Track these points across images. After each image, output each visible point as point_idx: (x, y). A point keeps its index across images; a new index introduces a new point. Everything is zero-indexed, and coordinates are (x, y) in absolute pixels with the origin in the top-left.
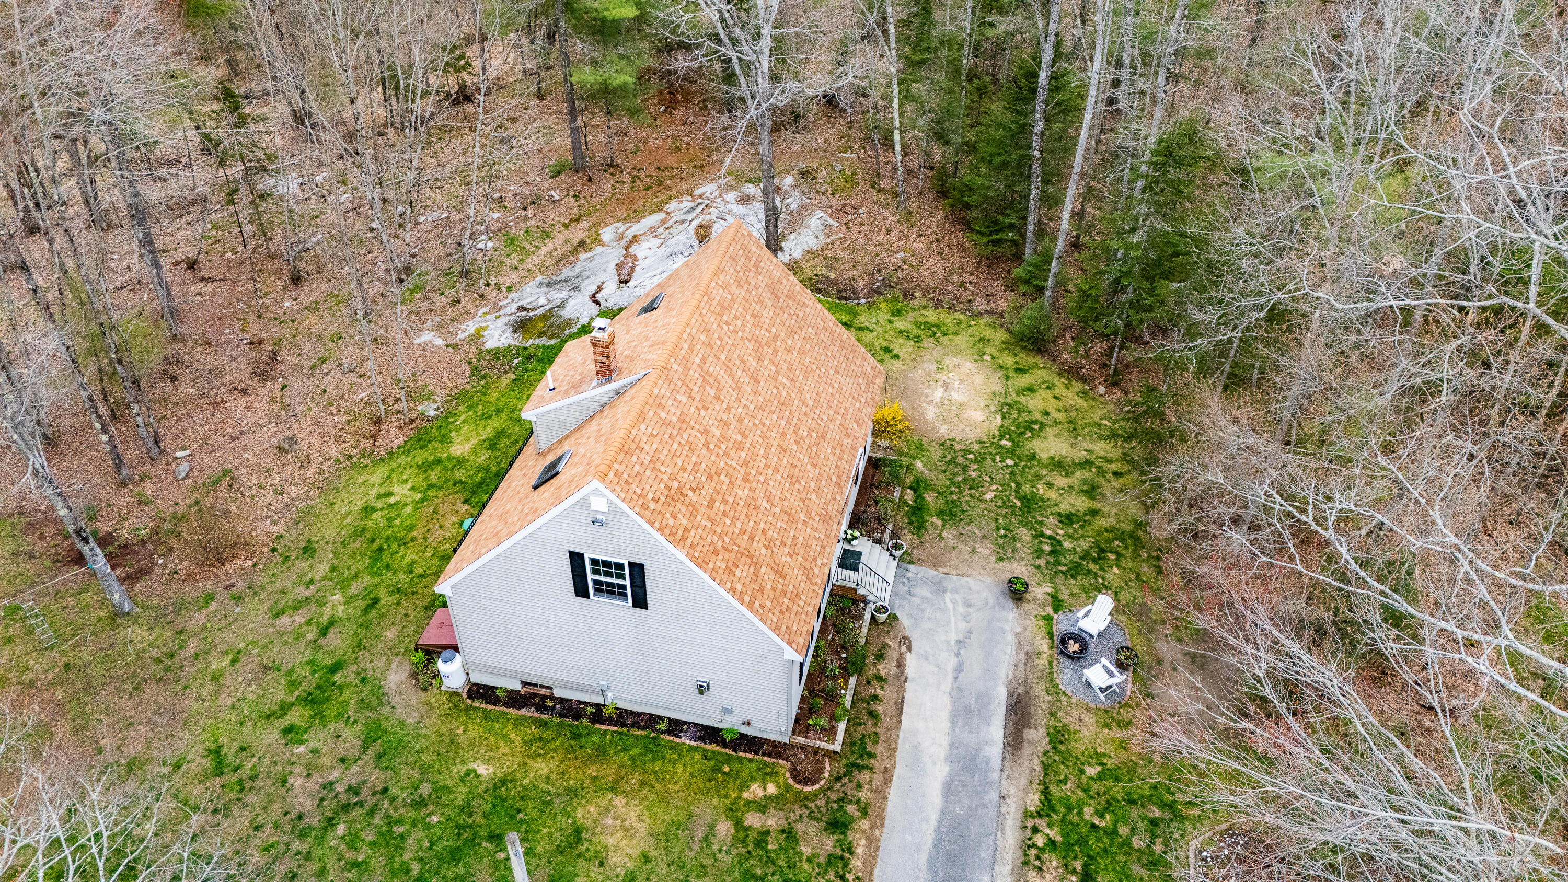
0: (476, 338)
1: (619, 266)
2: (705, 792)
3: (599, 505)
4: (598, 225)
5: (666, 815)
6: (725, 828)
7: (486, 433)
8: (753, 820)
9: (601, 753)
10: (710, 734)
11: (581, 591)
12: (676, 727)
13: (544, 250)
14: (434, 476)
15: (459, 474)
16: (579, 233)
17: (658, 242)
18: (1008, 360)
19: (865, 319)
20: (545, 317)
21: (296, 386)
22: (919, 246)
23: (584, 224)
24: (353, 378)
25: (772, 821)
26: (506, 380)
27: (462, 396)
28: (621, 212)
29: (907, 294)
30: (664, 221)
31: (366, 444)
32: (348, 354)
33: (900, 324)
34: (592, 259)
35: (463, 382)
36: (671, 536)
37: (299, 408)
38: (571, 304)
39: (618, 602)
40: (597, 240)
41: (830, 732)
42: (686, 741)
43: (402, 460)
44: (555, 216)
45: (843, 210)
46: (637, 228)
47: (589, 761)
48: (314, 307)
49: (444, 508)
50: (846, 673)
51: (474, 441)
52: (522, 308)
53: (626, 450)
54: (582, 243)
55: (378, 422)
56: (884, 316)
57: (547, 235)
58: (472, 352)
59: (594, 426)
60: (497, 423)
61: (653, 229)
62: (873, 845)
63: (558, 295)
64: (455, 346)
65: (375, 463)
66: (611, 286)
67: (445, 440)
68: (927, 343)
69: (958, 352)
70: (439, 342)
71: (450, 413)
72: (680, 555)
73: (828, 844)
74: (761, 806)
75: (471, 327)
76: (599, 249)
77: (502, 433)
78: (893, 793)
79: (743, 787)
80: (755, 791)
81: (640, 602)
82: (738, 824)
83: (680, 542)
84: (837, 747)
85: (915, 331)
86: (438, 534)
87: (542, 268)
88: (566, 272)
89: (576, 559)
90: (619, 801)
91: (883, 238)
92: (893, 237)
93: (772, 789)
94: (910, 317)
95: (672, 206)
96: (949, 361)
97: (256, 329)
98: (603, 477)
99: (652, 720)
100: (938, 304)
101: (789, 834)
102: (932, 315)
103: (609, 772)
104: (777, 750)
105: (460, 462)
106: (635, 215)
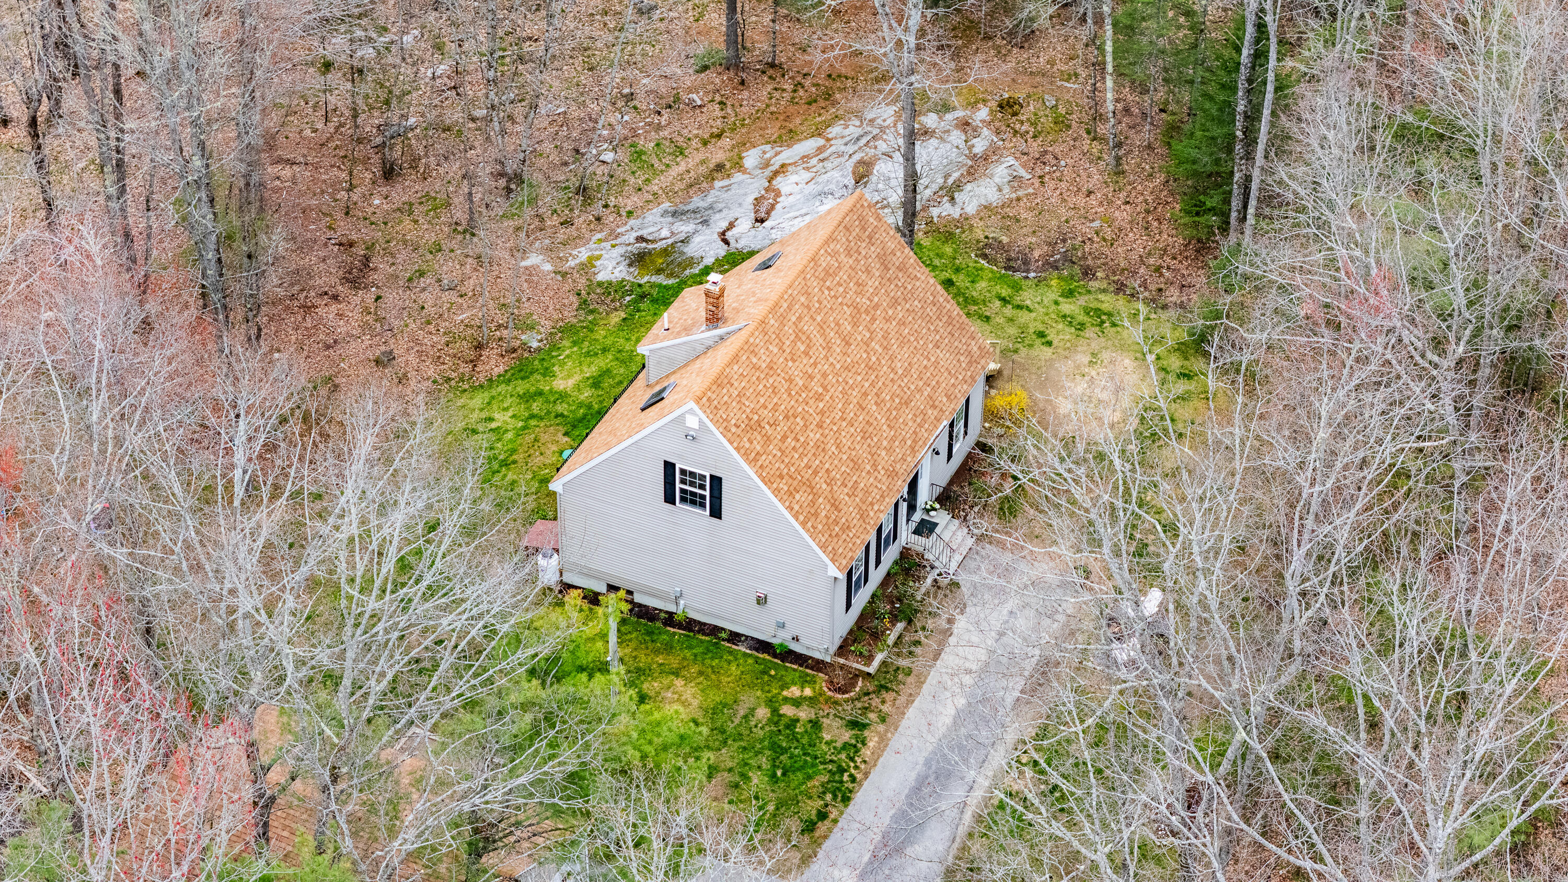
0: (587, 267)
1: (758, 201)
2: (752, 686)
3: (692, 422)
4: (743, 145)
5: (716, 697)
6: (763, 713)
7: (591, 370)
8: (788, 711)
9: (668, 648)
10: (763, 646)
11: (669, 498)
12: (735, 637)
13: (675, 171)
14: (536, 407)
15: (561, 408)
16: (718, 153)
17: (807, 175)
18: (1175, 363)
19: (1028, 296)
20: (665, 252)
21: (392, 297)
22: (1122, 215)
23: (726, 142)
24: (453, 296)
25: (804, 714)
26: (616, 318)
27: (567, 330)
28: (773, 131)
29: (1088, 273)
30: (820, 150)
31: (466, 369)
32: (449, 269)
33: (1067, 307)
34: (727, 188)
35: (570, 316)
36: (745, 455)
37: (396, 323)
38: (697, 239)
39: (697, 510)
40: (738, 165)
41: (870, 659)
42: (742, 648)
43: (502, 388)
44: (693, 127)
45: (1041, 159)
46: (788, 155)
47: (657, 652)
48: (408, 209)
49: (544, 438)
50: (894, 619)
51: (577, 378)
52: (641, 239)
53: (720, 382)
54: (720, 167)
55: (479, 347)
56: (1052, 295)
57: (680, 152)
58: (582, 282)
59: (698, 364)
60: (603, 362)
61: (805, 158)
62: (883, 741)
63: (684, 228)
64: (564, 275)
65: (474, 388)
66: (744, 225)
67: (547, 373)
68: (1090, 332)
69: (1123, 347)
70: (548, 267)
71: (554, 347)
72: (751, 472)
73: (847, 736)
74: (797, 703)
75: (583, 254)
76: (738, 177)
77: (606, 372)
78: (911, 712)
79: (785, 686)
80: (794, 691)
81: (716, 512)
82: (775, 711)
83: (752, 462)
84: (871, 670)
85: (1082, 318)
86: (538, 460)
87: (670, 193)
88: (697, 202)
89: (669, 467)
90: (679, 683)
91: (1081, 200)
92: (1093, 201)
93: (808, 692)
94: (1082, 300)
95: (835, 131)
96: (1106, 356)
97: (345, 229)
98: (698, 400)
99: (715, 630)
100: (1120, 288)
101: (815, 724)
102: (1108, 302)
103: (674, 661)
104: (818, 665)
105: (562, 396)
106: (789, 136)
